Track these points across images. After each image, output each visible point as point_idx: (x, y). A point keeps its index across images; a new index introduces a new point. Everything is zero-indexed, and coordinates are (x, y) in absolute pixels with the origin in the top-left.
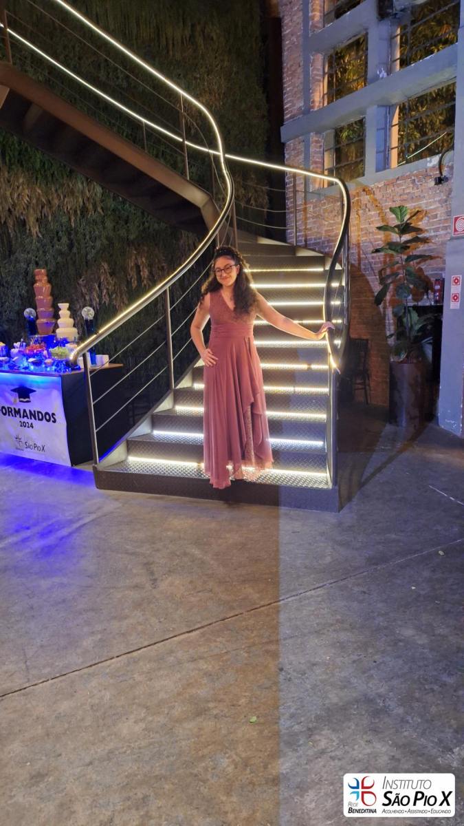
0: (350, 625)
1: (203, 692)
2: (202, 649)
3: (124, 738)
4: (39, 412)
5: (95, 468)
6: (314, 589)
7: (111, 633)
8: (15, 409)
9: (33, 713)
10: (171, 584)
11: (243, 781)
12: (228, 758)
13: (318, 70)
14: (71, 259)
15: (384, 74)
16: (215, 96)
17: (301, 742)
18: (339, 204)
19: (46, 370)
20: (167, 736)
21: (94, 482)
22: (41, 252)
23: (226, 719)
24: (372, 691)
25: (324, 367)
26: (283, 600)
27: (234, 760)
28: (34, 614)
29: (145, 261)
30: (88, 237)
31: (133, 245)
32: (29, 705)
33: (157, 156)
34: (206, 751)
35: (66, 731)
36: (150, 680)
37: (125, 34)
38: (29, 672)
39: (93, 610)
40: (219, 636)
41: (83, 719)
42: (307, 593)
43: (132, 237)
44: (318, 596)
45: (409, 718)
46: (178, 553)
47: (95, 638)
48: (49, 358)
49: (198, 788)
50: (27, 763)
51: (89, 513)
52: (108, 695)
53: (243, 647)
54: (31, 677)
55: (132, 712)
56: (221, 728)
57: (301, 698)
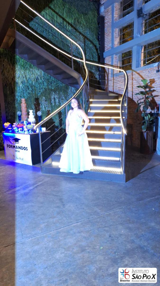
0: (133, 222)
1: (83, 244)
2: (82, 229)
3: (57, 259)
4: (21, 147)
5: (41, 166)
6: (119, 209)
7: (50, 223)
8: (13, 146)
9: (25, 250)
10: (70, 206)
11: (100, 274)
12: (94, 266)
13: (117, 34)
14: (33, 95)
15: (139, 35)
16: (82, 43)
17: (119, 261)
18: (124, 78)
19: (25, 133)
20: (72, 259)
21: (41, 171)
22: (22, 93)
23: (92, 253)
24: (142, 244)
25: (120, 133)
26: (109, 212)
27: (96, 267)
28: (23, 216)
29: (57, 97)
30: (38, 88)
31: (53, 91)
32: (24, 247)
33: (62, 61)
34: (86, 264)
35: (37, 256)
36: (65, 239)
37: (53, 21)
38: (22, 235)
39: (43, 214)
40: (87, 225)
41: (43, 252)
42: (117, 210)
43: (53, 88)
44: (121, 211)
45: (155, 254)
46: (71, 196)
47: (45, 224)
48: (26, 128)
49: (84, 277)
50: (24, 267)
51: (40, 181)
52: (51, 244)
53: (96, 228)
54: (24, 238)
55: (59, 250)
56: (90, 256)
57: (118, 246)
